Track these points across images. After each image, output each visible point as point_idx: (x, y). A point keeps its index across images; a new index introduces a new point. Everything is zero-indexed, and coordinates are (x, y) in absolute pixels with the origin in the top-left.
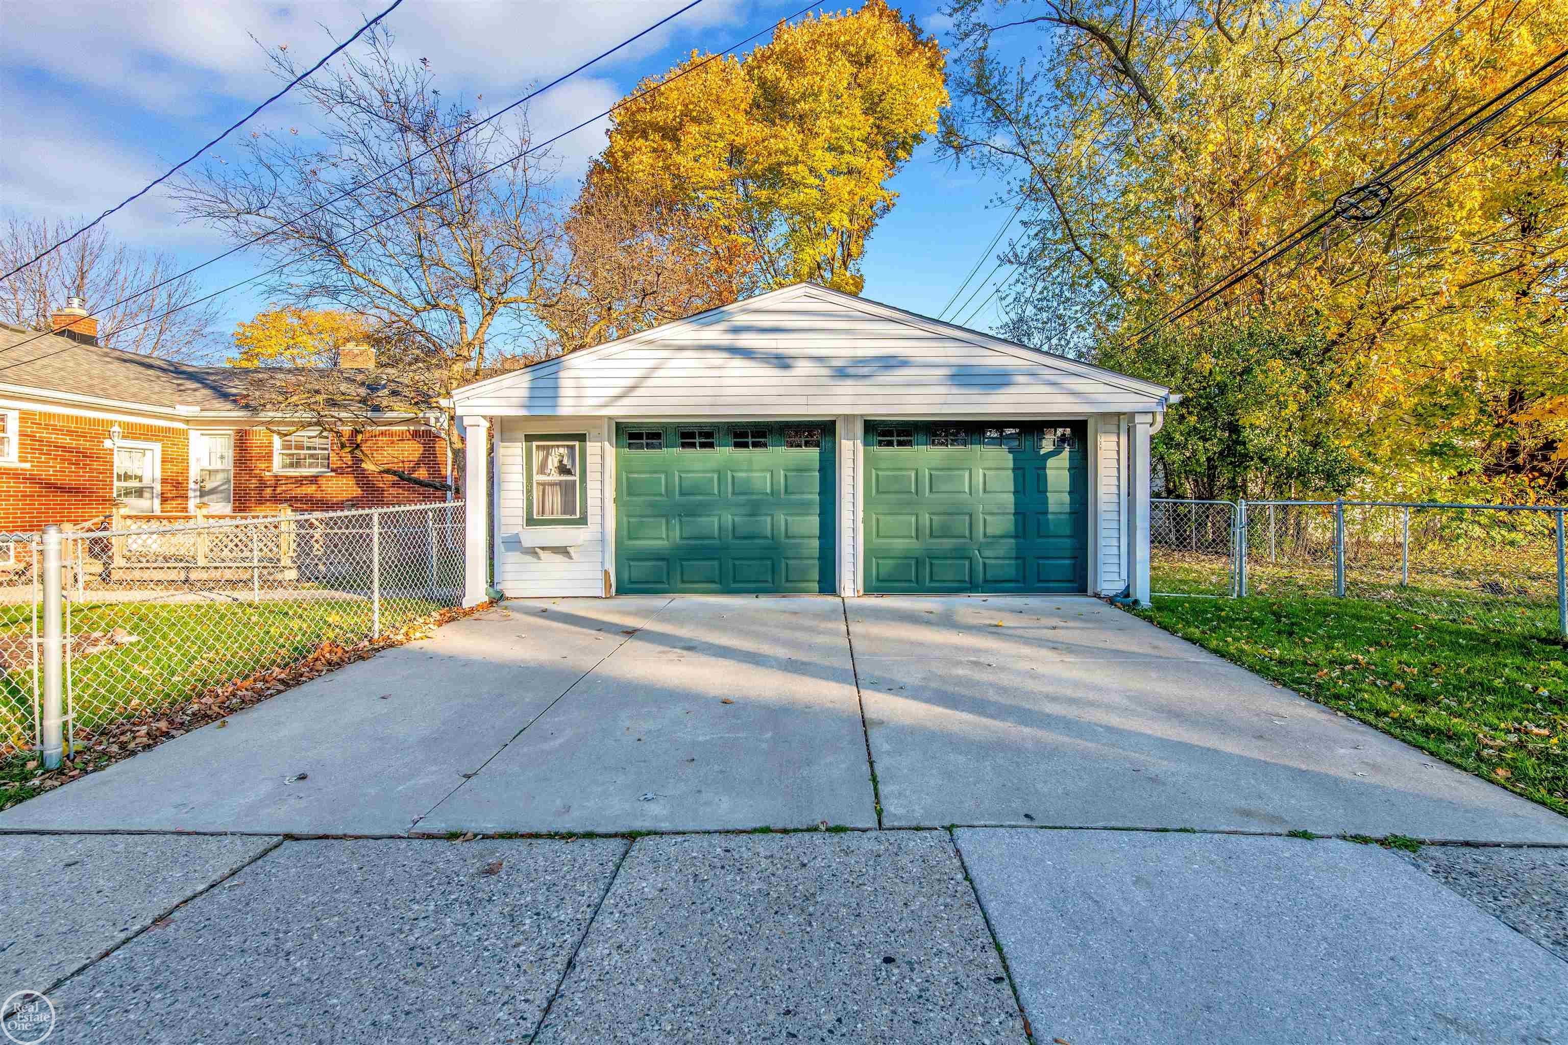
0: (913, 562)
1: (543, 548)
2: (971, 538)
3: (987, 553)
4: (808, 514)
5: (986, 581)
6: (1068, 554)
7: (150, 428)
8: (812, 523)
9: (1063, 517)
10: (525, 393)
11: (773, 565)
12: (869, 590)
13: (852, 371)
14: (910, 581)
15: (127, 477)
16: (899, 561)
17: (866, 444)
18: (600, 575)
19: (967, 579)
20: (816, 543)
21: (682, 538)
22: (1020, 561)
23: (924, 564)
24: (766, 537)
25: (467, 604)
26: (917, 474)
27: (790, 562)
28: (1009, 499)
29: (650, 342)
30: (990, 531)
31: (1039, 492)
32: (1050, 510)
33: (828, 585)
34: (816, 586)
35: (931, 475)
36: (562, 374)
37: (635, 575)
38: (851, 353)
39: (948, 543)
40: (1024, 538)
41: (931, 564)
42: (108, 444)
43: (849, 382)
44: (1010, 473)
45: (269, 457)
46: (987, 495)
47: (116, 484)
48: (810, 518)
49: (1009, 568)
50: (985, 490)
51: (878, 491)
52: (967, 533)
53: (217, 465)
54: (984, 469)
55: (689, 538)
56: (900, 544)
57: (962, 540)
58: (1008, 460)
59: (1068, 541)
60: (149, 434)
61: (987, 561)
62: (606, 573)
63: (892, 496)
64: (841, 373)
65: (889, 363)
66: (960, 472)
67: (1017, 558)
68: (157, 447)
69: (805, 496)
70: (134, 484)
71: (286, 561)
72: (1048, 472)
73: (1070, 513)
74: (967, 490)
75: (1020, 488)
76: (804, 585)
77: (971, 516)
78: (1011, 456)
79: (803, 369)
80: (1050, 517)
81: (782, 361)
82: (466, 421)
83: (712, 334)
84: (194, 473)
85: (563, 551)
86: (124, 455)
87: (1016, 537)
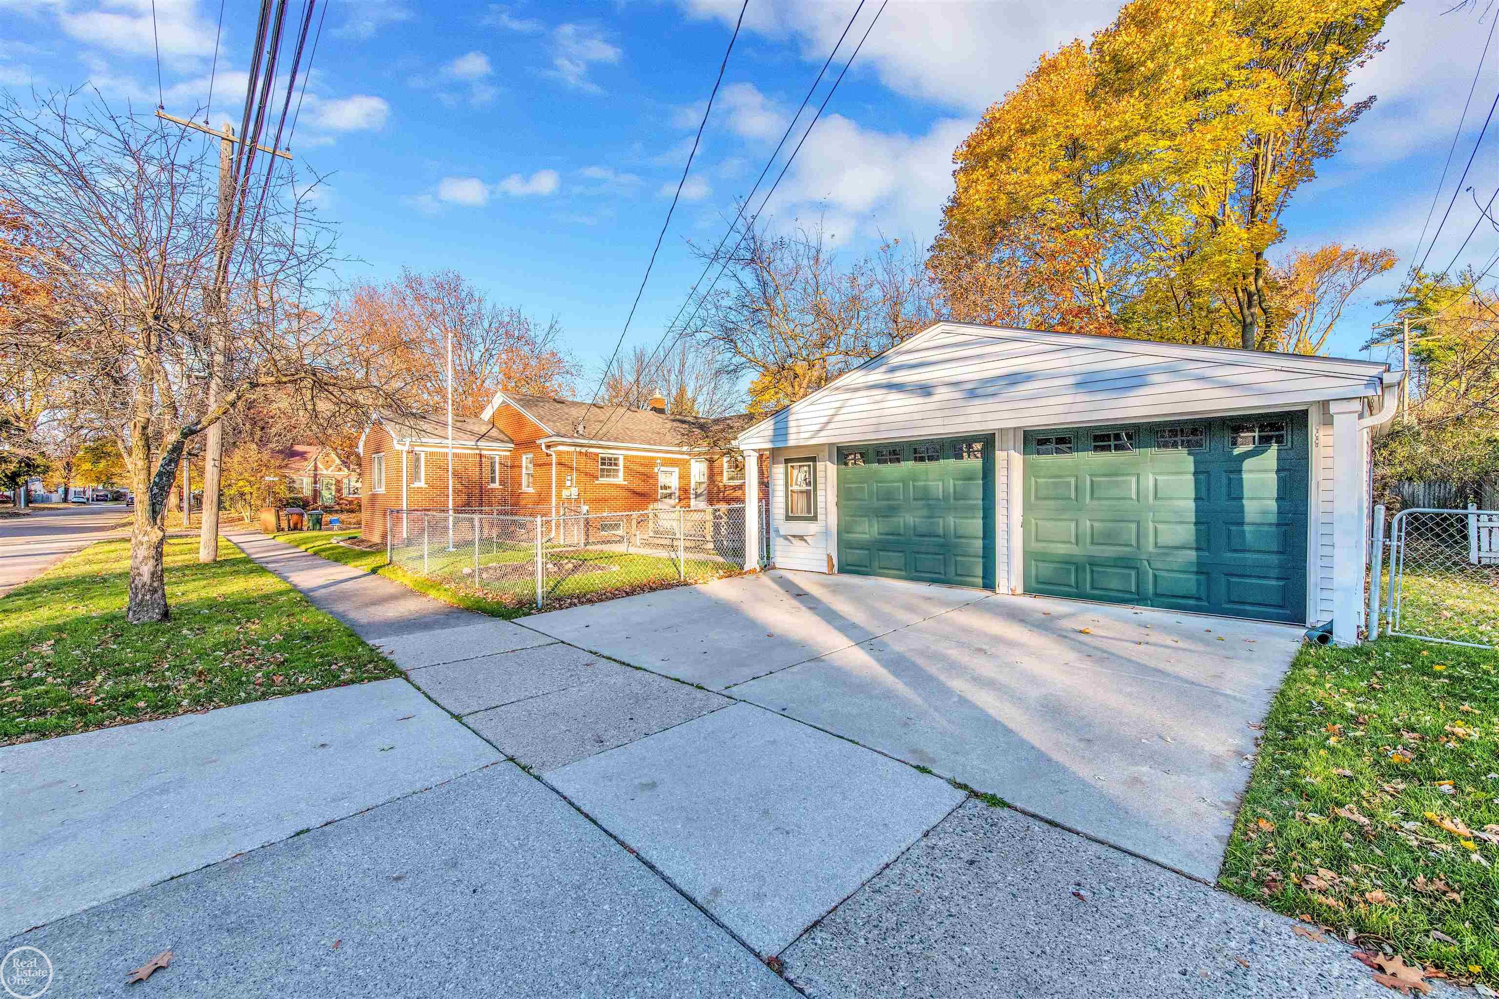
0: (1073, 568)
1: (794, 536)
2: (1138, 548)
3: (1158, 565)
4: (973, 518)
5: (1156, 595)
6: (1274, 573)
7: (673, 459)
8: (978, 523)
9: (1266, 528)
10: (771, 433)
11: (945, 559)
12: (1028, 591)
13: (979, 392)
14: (1070, 586)
15: (665, 488)
16: (1058, 566)
17: (1025, 453)
18: (825, 557)
19: (1133, 589)
20: (980, 543)
21: (879, 534)
22: (1202, 577)
23: (1084, 570)
24: (939, 536)
25: (747, 567)
26: (1076, 481)
27: (959, 558)
28: (1189, 505)
29: (837, 389)
30: (1161, 541)
31: (1230, 498)
32: (1247, 520)
33: (989, 583)
34: (980, 581)
35: (1092, 481)
36: (791, 418)
37: (850, 559)
38: (977, 376)
39: (1110, 551)
40: (1209, 549)
41: (1092, 572)
42: (656, 470)
43: (977, 401)
44: (1191, 478)
45: (722, 473)
46: (1157, 503)
47: (660, 491)
48: (975, 521)
49: (1189, 583)
50: (1156, 497)
51: (1037, 498)
52: (1134, 543)
53: (702, 480)
54: (1153, 474)
55: (887, 534)
56: (1062, 549)
57: (1128, 549)
58: (1189, 463)
59: (1274, 559)
60: (673, 463)
61: (1157, 572)
62: (830, 558)
63: (1052, 502)
64: (973, 394)
65: (1014, 379)
66: (1129, 478)
67: (1197, 573)
68: (676, 470)
69: (971, 502)
70: (668, 491)
71: (709, 538)
72: (1245, 476)
73: (1278, 525)
74: (1134, 496)
75: (1204, 494)
76: (968, 579)
77: (1138, 523)
78: (1191, 458)
79: (942, 394)
80: (1247, 528)
81: (925, 390)
82: (745, 454)
83: (877, 376)
84: (693, 485)
85: (801, 538)
86: (663, 475)
87: (1198, 549)
